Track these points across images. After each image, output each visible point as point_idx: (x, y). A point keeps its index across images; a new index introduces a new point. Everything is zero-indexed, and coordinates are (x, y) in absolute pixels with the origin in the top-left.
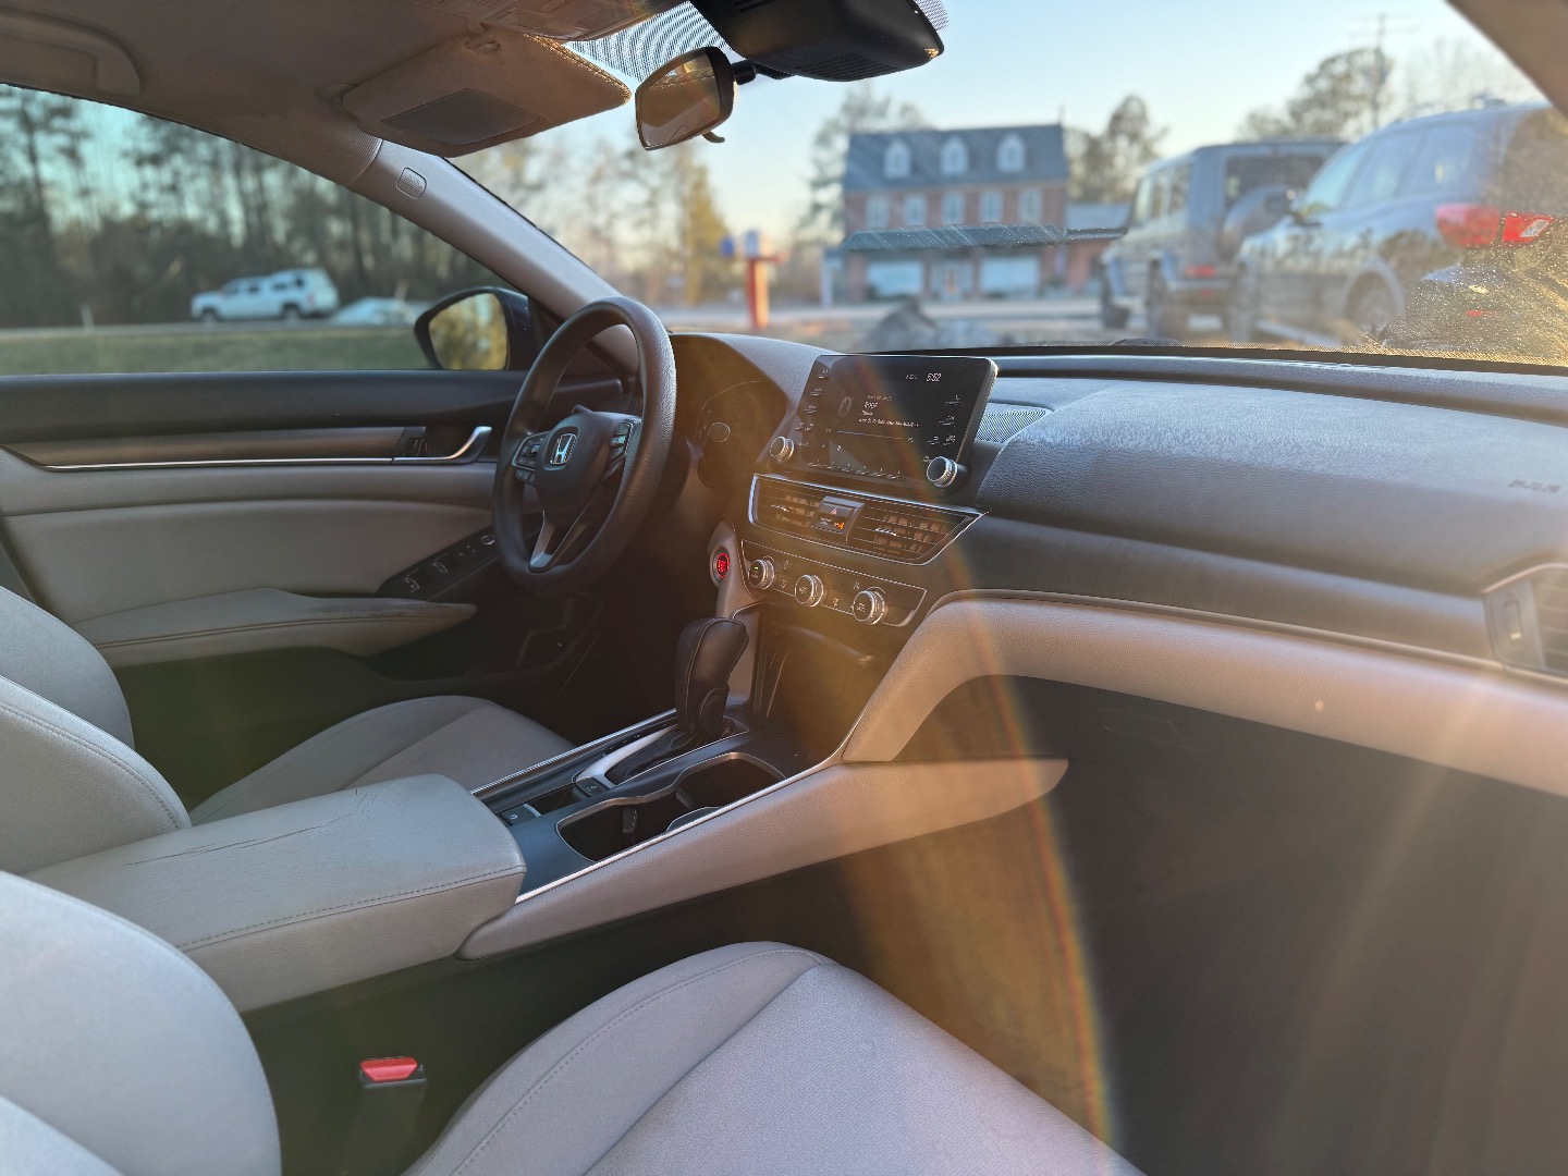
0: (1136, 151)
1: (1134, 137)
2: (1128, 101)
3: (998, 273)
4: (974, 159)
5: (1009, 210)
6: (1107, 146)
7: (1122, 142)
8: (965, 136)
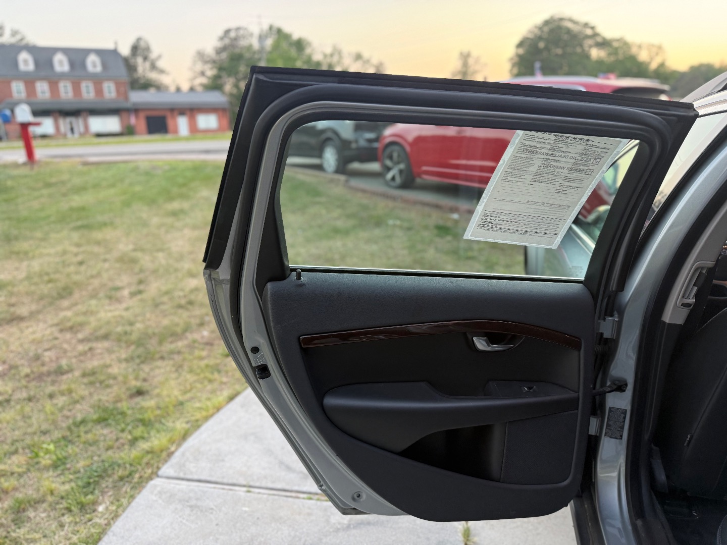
0: (148, 64)
1: (145, 58)
2: (139, 40)
3: (98, 124)
4: (72, 64)
5: (99, 92)
6: (132, 61)
7: (140, 60)
8: (66, 51)
